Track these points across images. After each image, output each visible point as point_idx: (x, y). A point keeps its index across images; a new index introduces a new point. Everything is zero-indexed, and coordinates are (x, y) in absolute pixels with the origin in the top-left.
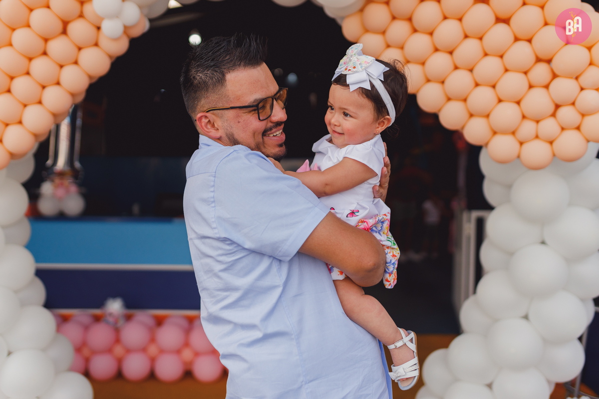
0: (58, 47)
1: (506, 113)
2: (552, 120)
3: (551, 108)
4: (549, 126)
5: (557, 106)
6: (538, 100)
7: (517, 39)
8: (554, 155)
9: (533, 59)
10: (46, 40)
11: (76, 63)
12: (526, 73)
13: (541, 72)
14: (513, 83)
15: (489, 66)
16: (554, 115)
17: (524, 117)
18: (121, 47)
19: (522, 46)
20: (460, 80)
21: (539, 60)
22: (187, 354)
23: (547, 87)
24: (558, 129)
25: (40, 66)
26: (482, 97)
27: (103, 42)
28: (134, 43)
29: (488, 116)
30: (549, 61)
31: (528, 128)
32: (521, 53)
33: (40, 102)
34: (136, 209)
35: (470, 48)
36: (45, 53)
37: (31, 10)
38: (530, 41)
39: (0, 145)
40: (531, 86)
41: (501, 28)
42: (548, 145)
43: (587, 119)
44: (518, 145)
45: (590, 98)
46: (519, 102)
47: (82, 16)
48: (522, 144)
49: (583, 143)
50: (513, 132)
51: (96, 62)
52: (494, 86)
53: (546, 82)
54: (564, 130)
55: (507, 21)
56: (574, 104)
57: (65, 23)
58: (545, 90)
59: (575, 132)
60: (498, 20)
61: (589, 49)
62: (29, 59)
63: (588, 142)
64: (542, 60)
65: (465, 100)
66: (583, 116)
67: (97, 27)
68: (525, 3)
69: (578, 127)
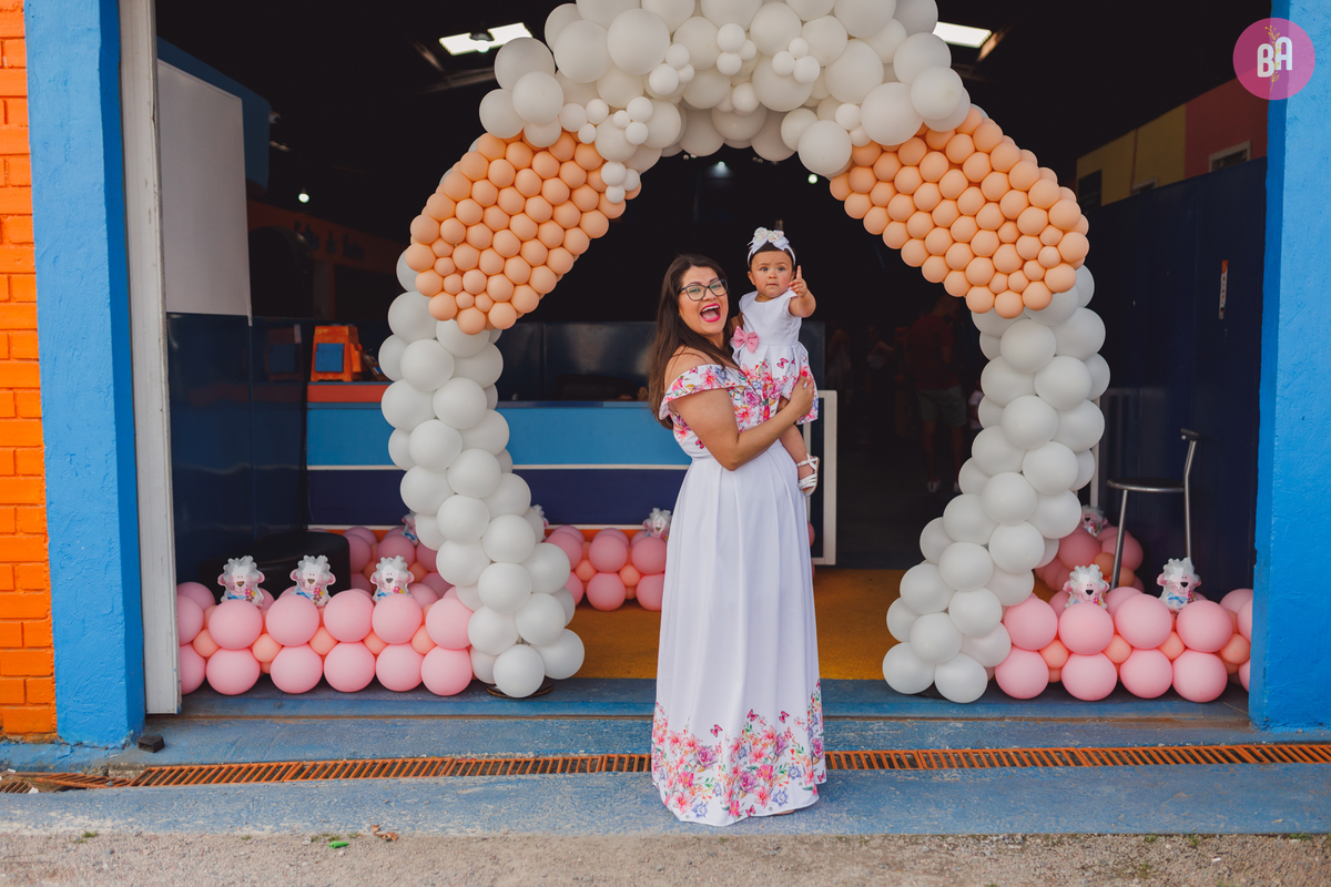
0: (566, 213)
1: (980, 268)
2: (1019, 273)
3: (1020, 263)
4: (1017, 279)
5: (1025, 261)
6: (1006, 256)
7: (987, 201)
8: (1024, 305)
9: (1002, 220)
10: (554, 206)
11: (578, 226)
12: (997, 231)
13: (1008, 231)
14: (984, 240)
15: (963, 226)
16: (1021, 268)
17: (996, 271)
18: (619, 211)
19: (992, 207)
20: (938, 238)
21: (1007, 220)
22: (630, 574)
23: (1015, 243)
24: (1026, 281)
25: (550, 231)
26: (958, 253)
27: (606, 207)
28: (630, 204)
29: (965, 270)
30: (1015, 221)
31: (999, 280)
32: (990, 214)
33: (546, 264)
34: (514, 397)
35: (945, 210)
36: (552, 218)
37: (543, 180)
38: (998, 202)
39: (507, 305)
40: (1001, 243)
41: (973, 191)
42: (1018, 296)
43: (1049, 271)
44: (993, 296)
45: (1049, 254)
46: (991, 258)
47: (586, 183)
48: (996, 295)
49: (1048, 293)
50: (988, 285)
51: (597, 225)
52: (969, 243)
53: (1013, 239)
54: (1030, 281)
55: (978, 185)
56: (1037, 258)
57: (572, 190)
58: (1012, 246)
59: (1040, 283)
60: (971, 184)
61: (1048, 210)
62: (539, 224)
63: (1053, 293)
64: (1010, 220)
65: (944, 255)
66: (1046, 269)
67: (600, 193)
68: (993, 170)
69: (1043, 280)
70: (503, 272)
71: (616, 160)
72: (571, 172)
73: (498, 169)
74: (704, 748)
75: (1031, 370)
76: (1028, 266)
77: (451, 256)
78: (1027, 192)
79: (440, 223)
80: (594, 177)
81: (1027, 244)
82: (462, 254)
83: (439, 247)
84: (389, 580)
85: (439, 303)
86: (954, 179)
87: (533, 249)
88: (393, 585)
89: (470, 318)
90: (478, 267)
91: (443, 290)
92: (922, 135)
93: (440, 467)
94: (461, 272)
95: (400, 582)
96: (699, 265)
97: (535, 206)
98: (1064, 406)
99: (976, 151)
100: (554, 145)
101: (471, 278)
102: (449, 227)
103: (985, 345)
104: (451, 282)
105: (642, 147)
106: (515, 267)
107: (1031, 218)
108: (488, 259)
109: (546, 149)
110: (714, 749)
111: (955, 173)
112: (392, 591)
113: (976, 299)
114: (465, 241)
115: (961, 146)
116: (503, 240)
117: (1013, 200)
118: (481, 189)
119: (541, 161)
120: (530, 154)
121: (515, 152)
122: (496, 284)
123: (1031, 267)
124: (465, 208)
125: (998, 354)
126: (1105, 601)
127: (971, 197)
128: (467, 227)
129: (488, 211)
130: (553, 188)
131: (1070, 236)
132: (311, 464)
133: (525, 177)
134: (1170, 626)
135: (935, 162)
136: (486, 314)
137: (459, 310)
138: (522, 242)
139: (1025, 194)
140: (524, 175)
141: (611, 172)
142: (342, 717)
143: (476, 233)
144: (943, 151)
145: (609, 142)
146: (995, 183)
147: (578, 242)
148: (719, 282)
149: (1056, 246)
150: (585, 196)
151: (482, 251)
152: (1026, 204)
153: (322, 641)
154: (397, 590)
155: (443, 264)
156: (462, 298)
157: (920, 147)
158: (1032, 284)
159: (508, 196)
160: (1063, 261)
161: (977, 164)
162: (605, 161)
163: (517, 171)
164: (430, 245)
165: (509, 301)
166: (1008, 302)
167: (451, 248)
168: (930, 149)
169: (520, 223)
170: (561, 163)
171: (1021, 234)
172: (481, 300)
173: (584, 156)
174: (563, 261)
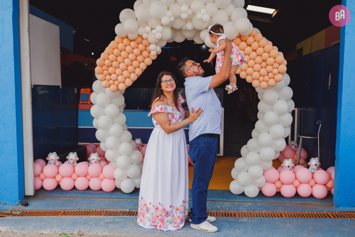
0: (140, 58)
1: (256, 74)
2: (267, 76)
3: (267, 73)
4: (266, 78)
5: (268, 73)
6: (263, 71)
7: (258, 56)
8: (268, 85)
9: (262, 61)
10: (136, 56)
11: (143, 62)
12: (260, 64)
13: (264, 64)
14: (257, 67)
15: (251, 62)
16: (268, 75)
17: (260, 75)
18: (155, 58)
19: (259, 57)
21: (263, 61)
23: (266, 68)
24: (269, 79)
25: (135, 63)
26: (250, 70)
27: (151, 56)
28: (158, 56)
29: (251, 75)
30: (266, 61)
31: (261, 78)
32: (259, 59)
33: (134, 72)
34: (138, 108)
36: (136, 60)
37: (133, 49)
38: (261, 56)
39: (123, 84)
40: (262, 68)
41: (254, 53)
42: (267, 83)
43: (275, 76)
44: (259, 83)
45: (275, 71)
46: (259, 72)
47: (146, 50)
48: (260, 82)
49: (275, 82)
50: (258, 79)
51: (149, 62)
52: (253, 67)
53: (265, 67)
54: (270, 79)
55: (255, 51)
56: (272, 72)
57: (141, 52)
58: (265, 68)
59: (273, 79)
60: (253, 51)
61: (275, 58)
62: (132, 61)
63: (276, 82)
64: (264, 61)
65: (246, 71)
66: (275, 75)
67: (150, 53)
68: (260, 47)
69: (274, 78)
70: (122, 75)
71: (153, 43)
72: (141, 47)
73: (120, 46)
74: (167, 211)
75: (271, 104)
76: (269, 74)
77: (108, 70)
78: (269, 53)
79: (105, 61)
80: (147, 48)
81: (269, 68)
82: (111, 70)
83: (104, 67)
84: (93, 159)
85: (104, 83)
86: (248, 49)
87: (130, 68)
88: (94, 161)
89: (113, 87)
90: (115, 73)
91: (106, 79)
92: (240, 36)
93: (106, 129)
94: (110, 74)
95: (96, 160)
96: (167, 74)
97: (131, 56)
98: (281, 114)
99: (255, 41)
100: (136, 39)
101: (113, 76)
102: (107, 62)
103: (259, 96)
104: (108, 77)
105: (161, 40)
106: (125, 73)
107: (270, 60)
108: (118, 71)
109: (134, 40)
110: (170, 212)
111: (249, 48)
112: (94, 162)
113: (255, 84)
114: (112, 66)
115: (250, 40)
116: (122, 66)
117: (265, 55)
118: (116, 51)
119: (133, 44)
120: (130, 41)
121: (125, 41)
122: (120, 78)
123: (270, 74)
124: (111, 57)
125: (262, 99)
126: (293, 169)
127: (253, 54)
128: (112, 62)
129: (118, 57)
130: (136, 51)
131: (281, 66)
132: (79, 126)
133: (128, 48)
134: (311, 177)
135: (243, 44)
136: (118, 86)
137: (110, 85)
138: (128, 66)
139: (268, 54)
140: (128, 47)
141: (152, 47)
142: (78, 197)
143: (114, 64)
144: (245, 41)
145: (151, 38)
146: (260, 50)
147: (143, 66)
148: (172, 79)
149: (277, 69)
150: (145, 53)
151: (116, 68)
152: (269, 56)
153: (74, 176)
154: (95, 162)
155: (105, 72)
156: (111, 82)
157: (239, 40)
158: (271, 79)
159: (123, 54)
160: (279, 73)
161: (255, 45)
162: (150, 44)
163: (126, 46)
164: (102, 67)
165: (124, 83)
166: (264, 84)
167: (107, 68)
168: (242, 41)
169: (127, 61)
170: (138, 44)
171: (267, 65)
172: (116, 82)
173: (145, 42)
174: (139, 72)
